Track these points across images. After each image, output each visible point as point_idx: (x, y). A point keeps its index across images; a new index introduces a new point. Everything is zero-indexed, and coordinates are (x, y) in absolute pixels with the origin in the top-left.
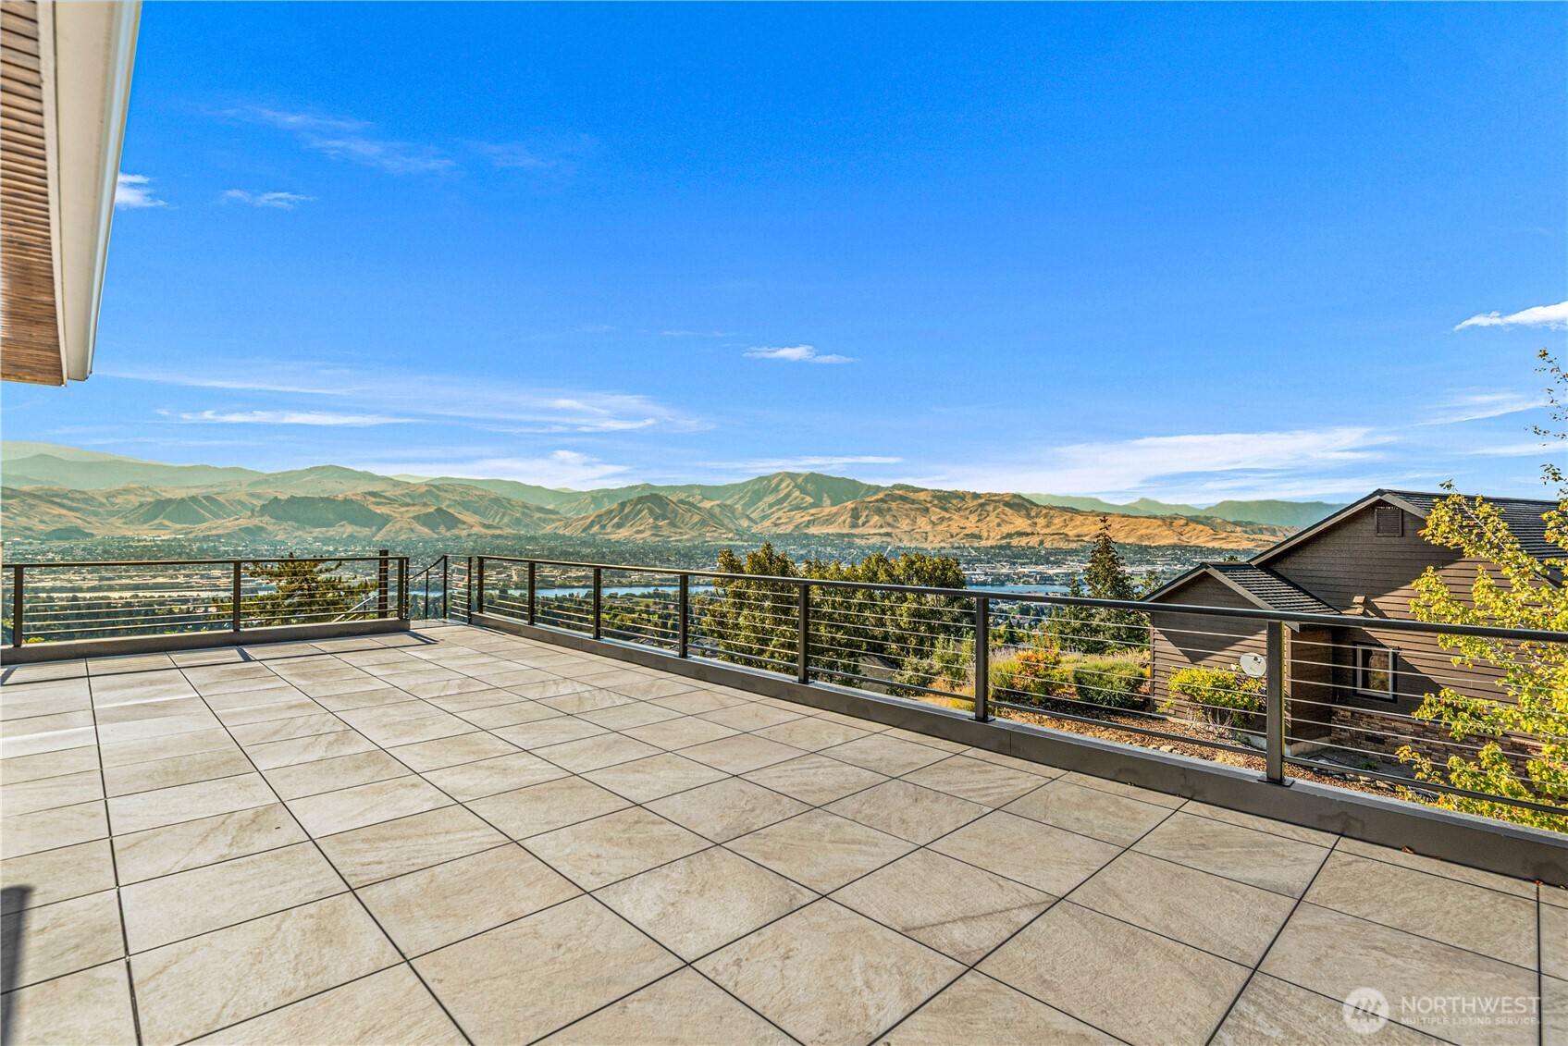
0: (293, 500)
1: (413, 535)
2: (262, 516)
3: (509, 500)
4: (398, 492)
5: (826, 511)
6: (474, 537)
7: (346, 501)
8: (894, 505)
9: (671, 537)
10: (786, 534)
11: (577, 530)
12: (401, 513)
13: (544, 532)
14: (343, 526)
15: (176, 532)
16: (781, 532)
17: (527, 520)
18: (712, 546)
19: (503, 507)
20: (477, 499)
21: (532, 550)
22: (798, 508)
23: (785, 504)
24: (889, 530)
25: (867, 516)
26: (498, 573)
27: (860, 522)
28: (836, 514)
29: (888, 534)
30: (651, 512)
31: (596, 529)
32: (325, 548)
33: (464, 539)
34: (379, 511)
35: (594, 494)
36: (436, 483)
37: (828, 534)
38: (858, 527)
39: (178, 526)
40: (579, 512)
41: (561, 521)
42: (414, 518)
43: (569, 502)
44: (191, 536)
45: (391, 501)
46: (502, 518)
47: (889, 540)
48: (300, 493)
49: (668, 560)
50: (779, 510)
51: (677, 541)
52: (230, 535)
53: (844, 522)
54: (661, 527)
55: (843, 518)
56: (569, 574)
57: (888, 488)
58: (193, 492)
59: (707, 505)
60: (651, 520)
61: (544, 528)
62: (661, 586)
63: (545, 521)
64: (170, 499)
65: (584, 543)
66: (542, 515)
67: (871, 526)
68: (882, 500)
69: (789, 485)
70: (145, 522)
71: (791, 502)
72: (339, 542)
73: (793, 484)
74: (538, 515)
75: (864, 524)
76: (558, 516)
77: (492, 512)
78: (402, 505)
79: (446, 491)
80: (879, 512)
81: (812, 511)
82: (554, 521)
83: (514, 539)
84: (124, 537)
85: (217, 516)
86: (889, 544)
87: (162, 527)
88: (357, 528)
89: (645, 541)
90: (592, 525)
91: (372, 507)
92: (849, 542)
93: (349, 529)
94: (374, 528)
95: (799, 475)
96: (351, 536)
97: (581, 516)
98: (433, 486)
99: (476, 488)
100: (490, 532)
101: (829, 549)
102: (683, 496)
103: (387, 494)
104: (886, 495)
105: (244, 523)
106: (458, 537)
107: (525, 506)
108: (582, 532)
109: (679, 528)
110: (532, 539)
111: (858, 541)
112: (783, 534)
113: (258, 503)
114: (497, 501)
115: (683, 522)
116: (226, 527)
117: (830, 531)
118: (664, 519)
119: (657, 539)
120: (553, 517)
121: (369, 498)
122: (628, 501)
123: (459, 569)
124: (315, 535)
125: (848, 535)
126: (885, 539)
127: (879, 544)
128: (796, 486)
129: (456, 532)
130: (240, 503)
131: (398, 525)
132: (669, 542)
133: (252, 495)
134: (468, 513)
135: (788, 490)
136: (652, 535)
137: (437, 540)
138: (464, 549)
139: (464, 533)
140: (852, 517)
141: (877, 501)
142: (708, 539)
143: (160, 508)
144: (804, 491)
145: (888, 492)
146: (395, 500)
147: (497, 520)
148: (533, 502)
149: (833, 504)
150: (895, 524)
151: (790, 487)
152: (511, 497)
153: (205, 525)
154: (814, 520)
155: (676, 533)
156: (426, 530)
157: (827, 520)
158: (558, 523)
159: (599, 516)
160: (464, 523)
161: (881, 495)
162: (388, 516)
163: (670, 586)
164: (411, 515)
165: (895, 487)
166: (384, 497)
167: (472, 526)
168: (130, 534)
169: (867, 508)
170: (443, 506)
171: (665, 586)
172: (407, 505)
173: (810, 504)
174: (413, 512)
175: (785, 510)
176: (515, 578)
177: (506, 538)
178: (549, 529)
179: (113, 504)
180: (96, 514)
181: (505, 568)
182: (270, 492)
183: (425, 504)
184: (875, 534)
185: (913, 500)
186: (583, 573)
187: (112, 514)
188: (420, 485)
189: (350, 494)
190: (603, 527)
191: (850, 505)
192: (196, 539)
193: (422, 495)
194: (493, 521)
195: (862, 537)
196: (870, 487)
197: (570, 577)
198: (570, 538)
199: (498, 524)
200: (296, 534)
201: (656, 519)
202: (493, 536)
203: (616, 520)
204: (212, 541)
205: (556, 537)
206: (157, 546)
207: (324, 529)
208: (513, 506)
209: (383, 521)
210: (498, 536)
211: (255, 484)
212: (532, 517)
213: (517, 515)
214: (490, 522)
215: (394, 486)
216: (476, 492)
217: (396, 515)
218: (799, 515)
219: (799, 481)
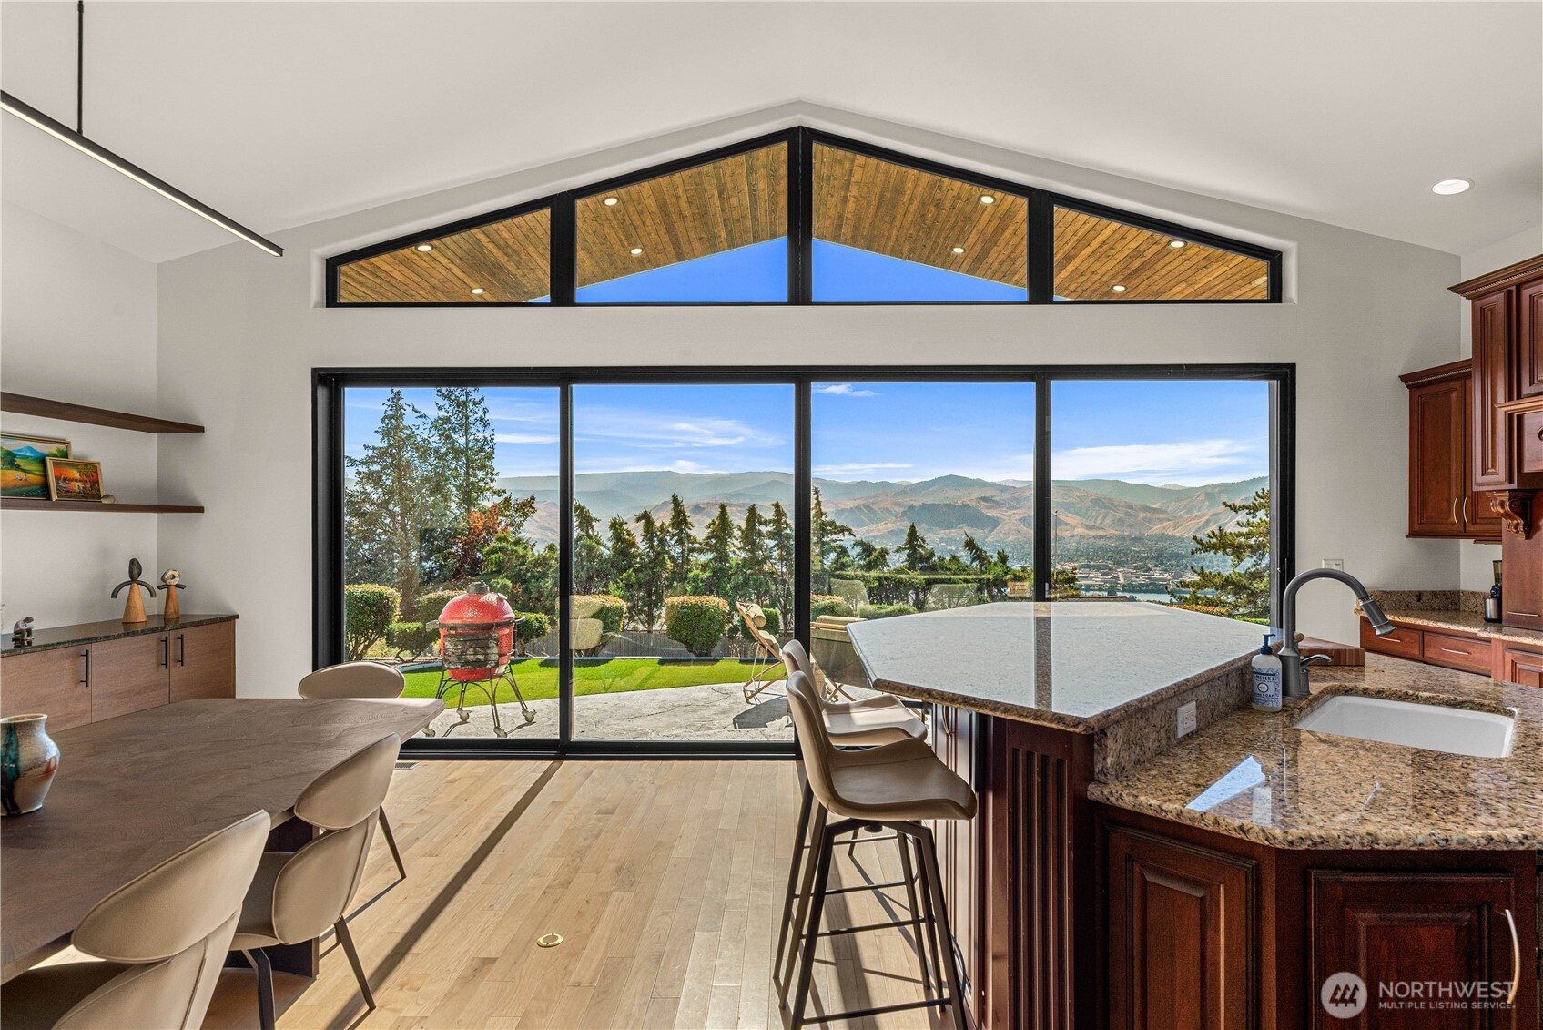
1: (1020, 536)
2: (902, 520)
3: (1111, 500)
4: (1006, 496)
6: (1077, 538)
7: (964, 506)
11: (1189, 530)
12: (1009, 516)
13: (1150, 532)
14: (961, 528)
17: (1131, 521)
19: (1105, 507)
20: (1077, 500)
21: (1137, 552)
26: (1104, 574)
32: (949, 548)
33: (1067, 541)
34: (990, 515)
35: (1209, 490)
40: (1190, 511)
41: (1169, 520)
42: (1020, 520)
43: (1178, 500)
45: (1001, 504)
46: (1104, 519)
48: (929, 501)
52: (882, 537)
58: (857, 503)
61: (1151, 528)
63: (1150, 520)
64: (844, 508)
66: (1148, 515)
72: (959, 541)
74: (1142, 515)
76: (1165, 516)
77: (1094, 513)
78: (1007, 509)
82: (1161, 521)
83: (1118, 540)
85: (872, 521)
88: (973, 530)
91: (984, 511)
93: (967, 531)
94: (986, 531)
97: (1194, 515)
99: (1080, 489)
100: (1092, 533)
103: (996, 499)
105: (891, 526)
107: (1128, 506)
110: (1138, 540)
113: (899, 510)
114: (1098, 501)
120: (1161, 516)
121: (982, 502)
124: (940, 536)
129: (1058, 533)
130: (888, 510)
131: (1006, 527)
133: (894, 504)
134: (1070, 514)
138: (1068, 550)
139: (1067, 534)
146: (1003, 504)
147: (1099, 521)
148: (1137, 502)
152: (1114, 496)
153: (865, 528)
158: (1166, 523)
160: (1067, 524)
162: (998, 518)
164: (1017, 517)
166: (994, 502)
167: (1075, 527)
172: (1014, 508)
174: (1019, 514)
176: (1122, 580)
177: (1110, 538)
178: (1156, 529)
181: (1111, 569)
182: (908, 501)
188: (1025, 489)
189: (966, 501)
193: (1027, 498)
194: (1095, 522)
198: (1181, 540)
199: (1101, 524)
202: (1096, 537)
205: (1165, 537)
207: (947, 531)
208: (1116, 506)
209: (995, 522)
210: (1101, 537)
211: (897, 494)
212: (1136, 517)
213: (1121, 515)
214: (1092, 523)
215: (1002, 491)
216: (1078, 494)
217: (1003, 517)
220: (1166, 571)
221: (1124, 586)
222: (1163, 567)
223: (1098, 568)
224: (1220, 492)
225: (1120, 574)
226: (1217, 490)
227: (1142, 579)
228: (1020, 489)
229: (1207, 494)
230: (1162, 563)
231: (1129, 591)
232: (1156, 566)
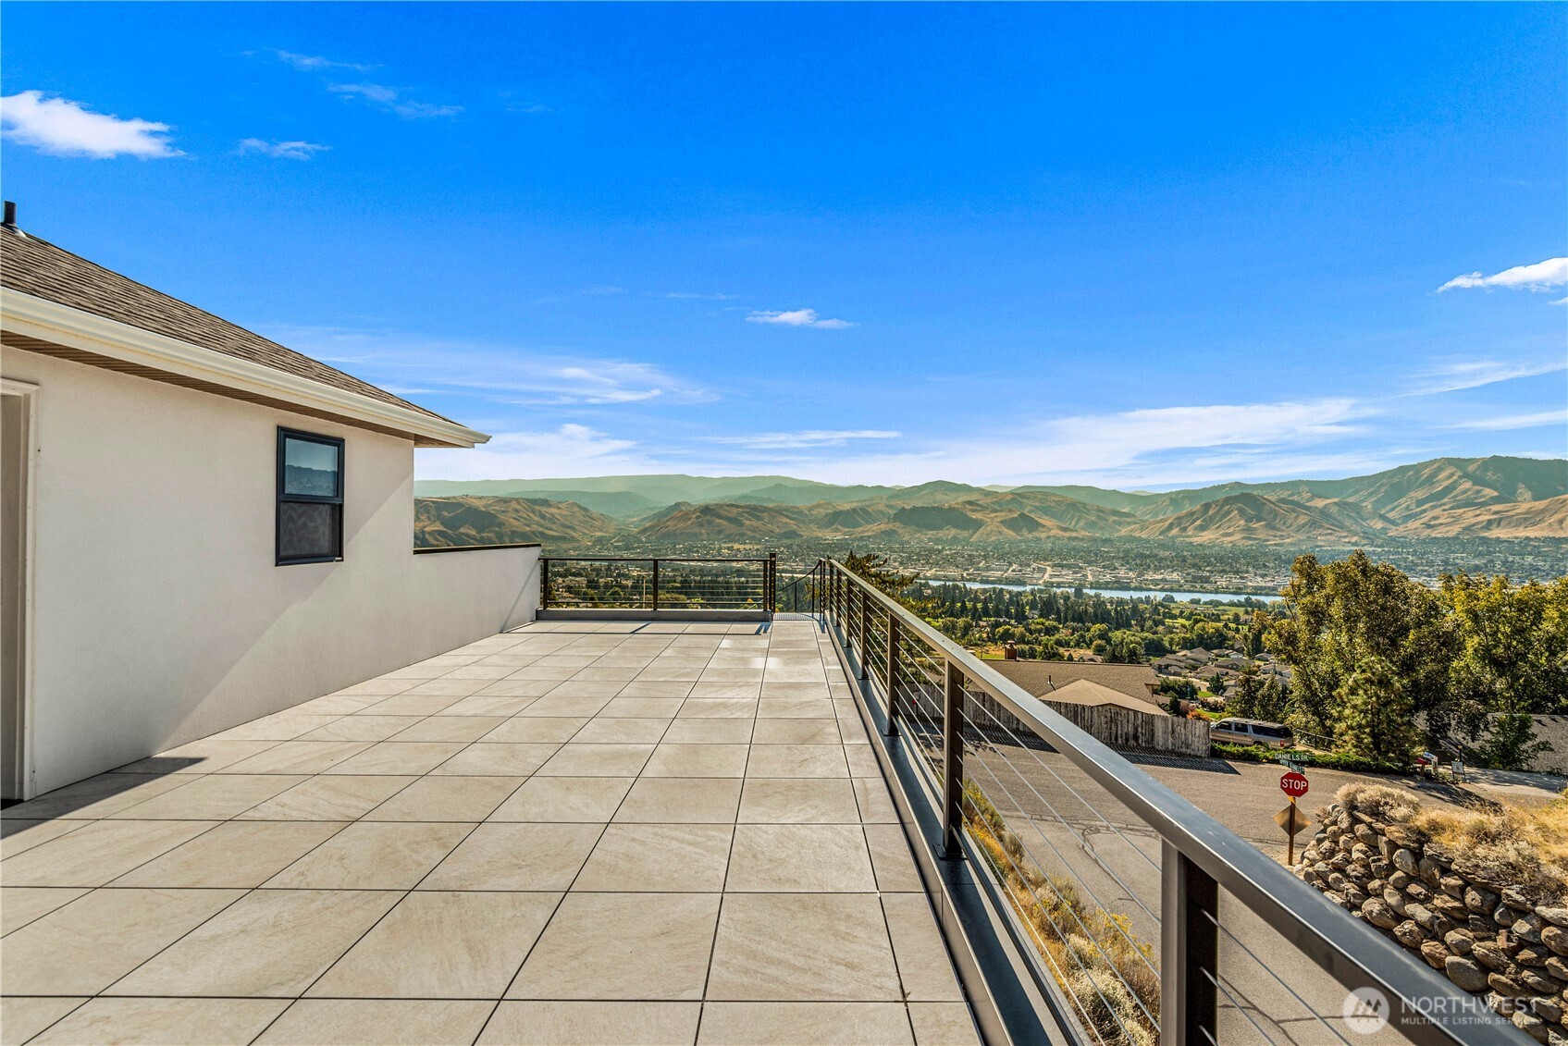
0: (914, 508)
1: (1000, 537)
2: (895, 522)
3: (1084, 505)
4: (990, 500)
5: (1525, 506)
6: (1052, 539)
7: (951, 509)
9: (1268, 540)
10: (1449, 538)
11: (1154, 533)
12: (991, 518)
13: (1119, 534)
14: (948, 529)
15: (845, 534)
16: (1438, 536)
17: (1102, 524)
18: (1327, 551)
19: (1080, 511)
20: (1054, 504)
21: (1106, 552)
22: (1468, 504)
23: (1445, 500)
26: (1075, 573)
28: (1544, 510)
30: (1241, 512)
31: (1175, 531)
32: (936, 547)
34: (974, 517)
35: (1173, 496)
36: (1020, 491)
37: (1527, 538)
39: (846, 530)
40: (1156, 514)
41: (1135, 523)
42: (1001, 522)
43: (1145, 505)
44: (854, 536)
45: (983, 508)
46: (1077, 523)
49: (1265, 566)
50: (1433, 508)
51: (1275, 545)
52: (875, 537)
54: (1255, 529)
56: (1146, 577)
58: (854, 505)
59: (1319, 503)
60: (1242, 522)
61: (1120, 531)
62: (1256, 594)
63: (1120, 524)
64: (841, 511)
65: (1162, 546)
66: (1117, 518)
69: (1452, 475)
70: (828, 527)
71: (1456, 496)
72: (945, 542)
73: (1459, 473)
74: (1113, 518)
76: (1133, 519)
77: (1069, 516)
78: (992, 512)
79: (1028, 498)
81: (1497, 508)
82: (1129, 524)
83: (1089, 541)
84: (817, 537)
85: (868, 522)
87: (837, 530)
88: (959, 531)
89: (1234, 545)
90: (1171, 527)
91: (969, 514)
93: (953, 532)
94: (971, 531)
95: (1470, 461)
96: (954, 537)
97: (1159, 519)
98: (1017, 494)
99: (1055, 495)
100: (1067, 534)
102: (1284, 495)
103: (980, 502)
105: (883, 527)
106: (1039, 539)
107: (1100, 510)
108: (1160, 534)
109: (1279, 530)
110: (1106, 541)
112: (1444, 538)
113: (892, 512)
114: (1073, 506)
115: (1284, 523)
116: (873, 531)
117: (1533, 535)
118: (1258, 521)
119: (1251, 542)
120: (1129, 520)
121: (967, 506)
122: (1213, 502)
123: (1039, 568)
124: (928, 536)
128: (1466, 476)
129: (1036, 534)
130: (881, 512)
131: (989, 529)
132: (1266, 546)
133: (888, 506)
134: (1047, 517)
135: (1451, 481)
136: (1244, 538)
137: (1021, 541)
139: (1043, 535)
142: (1321, 543)
143: (836, 518)
144: (1480, 482)
146: (985, 507)
147: (1073, 523)
148: (1108, 506)
149: (1536, 498)
151: (1455, 478)
152: (1086, 501)
153: (861, 529)
154: (1501, 520)
155: (1275, 536)
156: (1011, 533)
157: (1526, 519)
158: (1134, 526)
159: (1179, 518)
160: (1044, 526)
162: (981, 520)
163: (1267, 595)
164: (999, 520)
166: (979, 505)
167: (1050, 530)
168: (820, 535)
170: (1026, 512)
171: (1261, 594)
172: (996, 511)
173: (1493, 498)
174: (1001, 517)
175: (1447, 507)
176: (1090, 578)
177: (1082, 539)
178: (1124, 531)
179: (812, 515)
180: (803, 522)
181: (1081, 568)
182: (900, 503)
183: (1010, 510)
186: (1160, 577)
187: (812, 521)
188: (1006, 494)
189: (953, 504)
190: (1184, 529)
192: (854, 540)
193: (1008, 502)
194: (1070, 525)
197: (1147, 580)
198: (1147, 541)
199: (1074, 526)
200: (917, 536)
201: (1249, 520)
202: (1070, 538)
203: (1198, 522)
204: (865, 541)
205: (1132, 539)
206: (834, 543)
207: (935, 532)
208: (1088, 511)
209: (978, 525)
210: (1076, 538)
211: (890, 498)
212: (1107, 520)
213: (1093, 518)
214: (1067, 525)
215: (986, 495)
216: (1054, 498)
217: (987, 520)
218: (1471, 514)
219: (1471, 468)
220: (1130, 570)
221: (1092, 583)
222: (1128, 566)
223: (1069, 567)
224: (1182, 498)
225: (1089, 572)
226: (1180, 496)
227: (1108, 578)
228: (1002, 493)
229: (1171, 499)
230: (1128, 563)
231: (1096, 588)
232: (1122, 565)
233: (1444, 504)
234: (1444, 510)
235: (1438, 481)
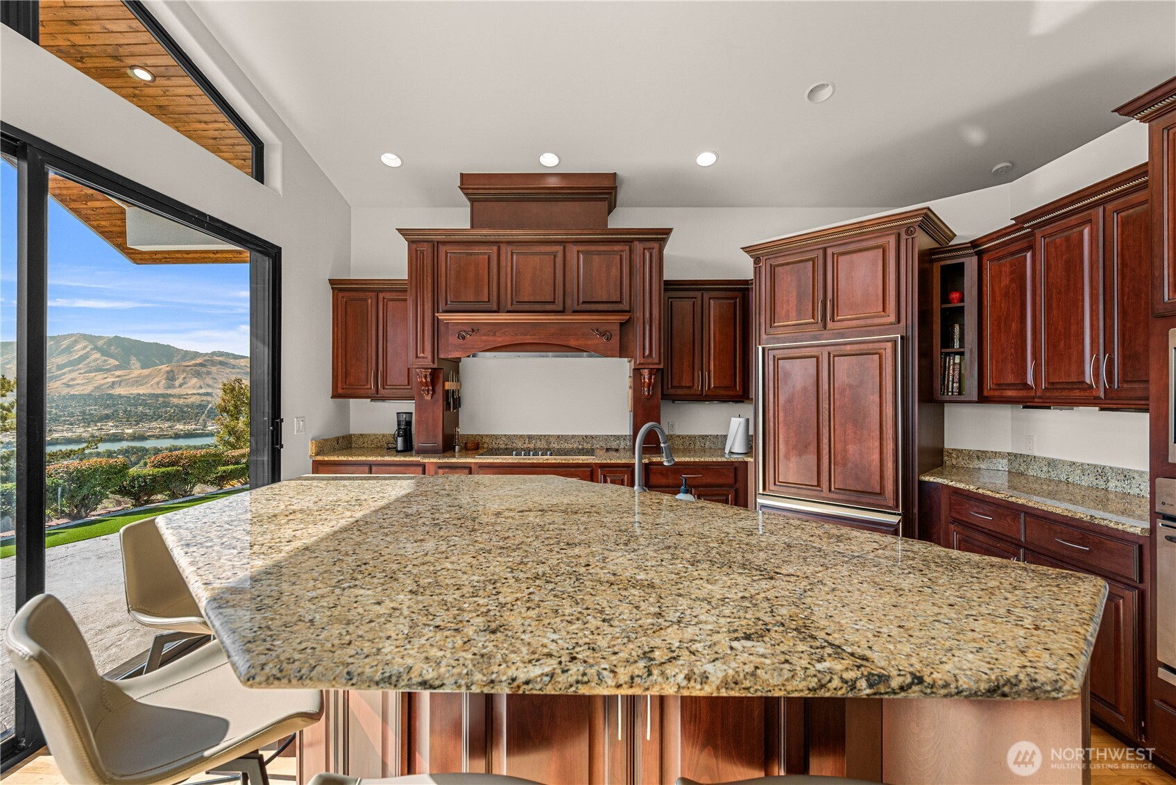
5: (136, 373)
8: (214, 369)
10: (85, 395)
16: (76, 393)
22: (99, 369)
23: (81, 366)
24: (209, 390)
25: (185, 378)
27: (177, 383)
28: (148, 376)
29: (208, 394)
37: (139, 394)
38: (175, 388)
47: (209, 398)
50: (72, 371)
53: (158, 383)
55: (156, 380)
57: (207, 354)
67: (189, 387)
68: (201, 365)
69: (85, 347)
71: (89, 363)
73: (91, 346)
75: (180, 386)
80: (198, 375)
81: (118, 373)
86: (209, 402)
92: (164, 402)
95: (100, 338)
101: (140, 408)
104: (205, 361)
111: (175, 401)
112: (80, 395)
117: (141, 392)
125: (163, 395)
126: (204, 398)
127: (198, 403)
128: (96, 348)
135: (85, 351)
140: (167, 379)
141: (196, 365)
144: (105, 353)
145: (206, 358)
149: (143, 367)
150: (215, 385)
151: (88, 349)
154: (121, 381)
157: (137, 381)
161: (199, 361)
165: (213, 354)
169: (184, 371)
173: (115, 366)
175: (82, 371)
184: (195, 394)
185: (234, 365)
191: (165, 368)
195: (180, 397)
196: (187, 352)
218: (100, 377)
219: (100, 343)
233: (80, 369)
234: (80, 374)
235: (75, 351)
